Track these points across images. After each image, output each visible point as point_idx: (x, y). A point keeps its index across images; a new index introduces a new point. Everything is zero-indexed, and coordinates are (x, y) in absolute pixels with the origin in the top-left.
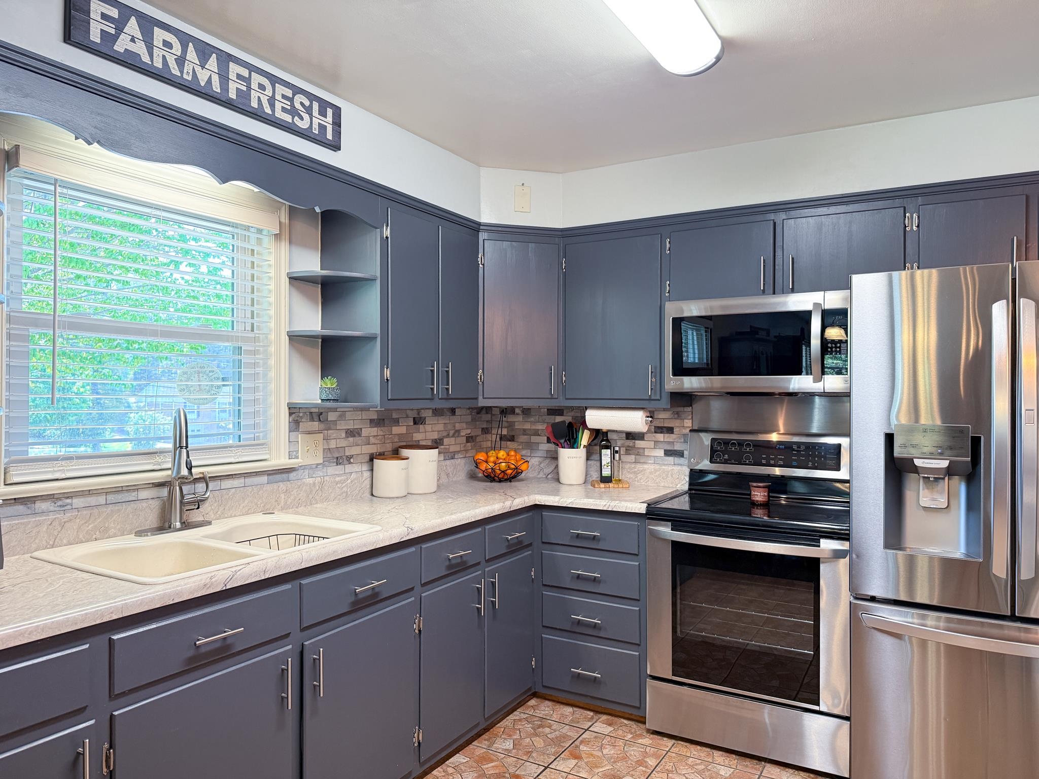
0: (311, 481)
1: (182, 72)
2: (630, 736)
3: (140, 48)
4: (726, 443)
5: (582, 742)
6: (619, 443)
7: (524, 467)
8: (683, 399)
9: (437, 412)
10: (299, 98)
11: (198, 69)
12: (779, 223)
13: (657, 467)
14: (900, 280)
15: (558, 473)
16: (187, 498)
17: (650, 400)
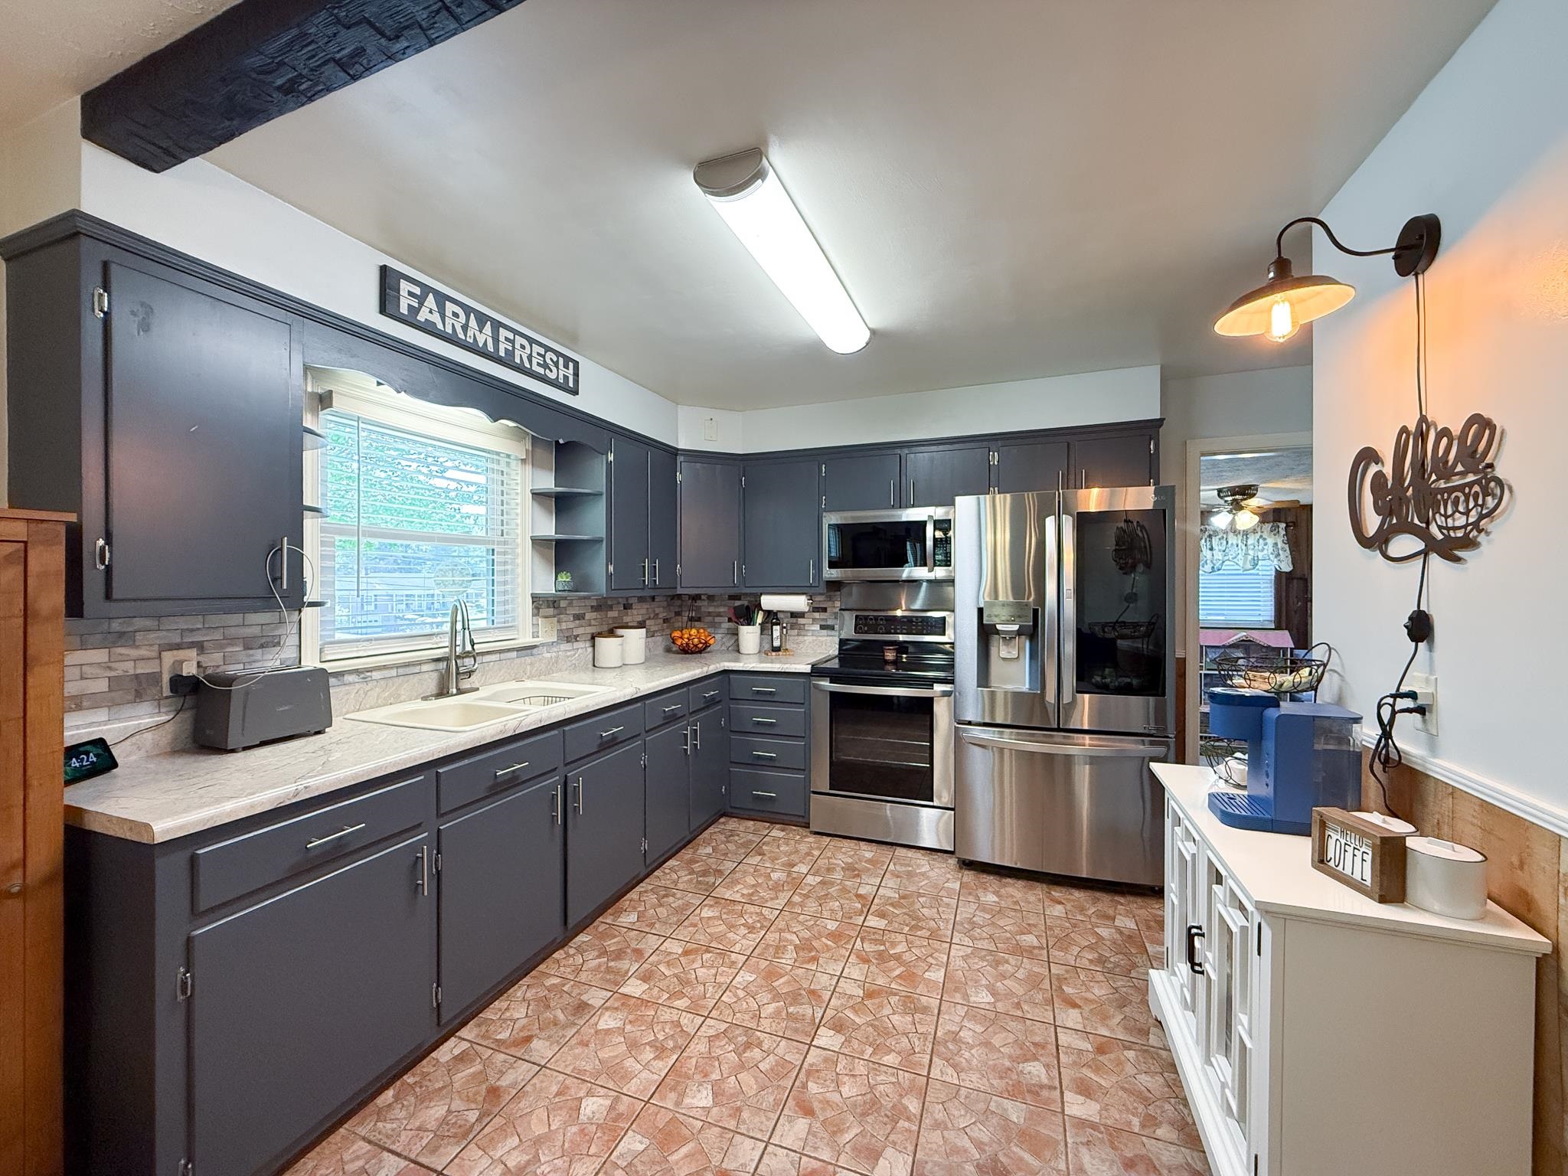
0: (549, 655)
1: (466, 336)
2: (798, 837)
3: (436, 318)
4: (866, 618)
5: (763, 844)
6: (786, 621)
7: (711, 642)
8: (834, 586)
9: (641, 599)
10: (549, 355)
11: (477, 333)
12: (903, 456)
13: (814, 638)
14: (985, 500)
15: (738, 646)
16: (461, 670)
17: (811, 586)
